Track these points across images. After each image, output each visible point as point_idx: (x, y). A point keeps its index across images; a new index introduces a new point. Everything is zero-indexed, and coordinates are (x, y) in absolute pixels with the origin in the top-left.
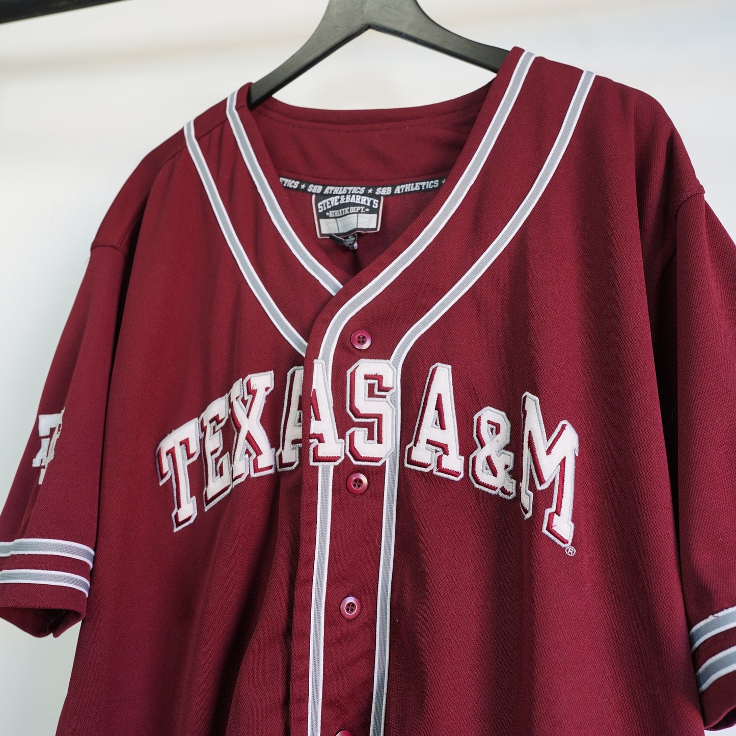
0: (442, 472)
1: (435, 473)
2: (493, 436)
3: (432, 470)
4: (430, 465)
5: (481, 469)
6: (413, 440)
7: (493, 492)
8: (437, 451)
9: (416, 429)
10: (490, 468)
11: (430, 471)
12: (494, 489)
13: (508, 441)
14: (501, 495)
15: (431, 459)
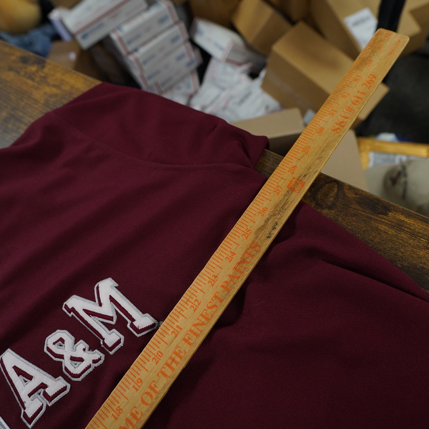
0: (53, 399)
1: (50, 405)
2: (63, 347)
3: (47, 405)
4: (43, 405)
5: (73, 368)
6: (21, 407)
7: (91, 370)
8: (39, 394)
9: (18, 400)
10: (77, 361)
11: (46, 408)
12: (89, 367)
13: (73, 338)
14: (96, 365)
15: (41, 401)
